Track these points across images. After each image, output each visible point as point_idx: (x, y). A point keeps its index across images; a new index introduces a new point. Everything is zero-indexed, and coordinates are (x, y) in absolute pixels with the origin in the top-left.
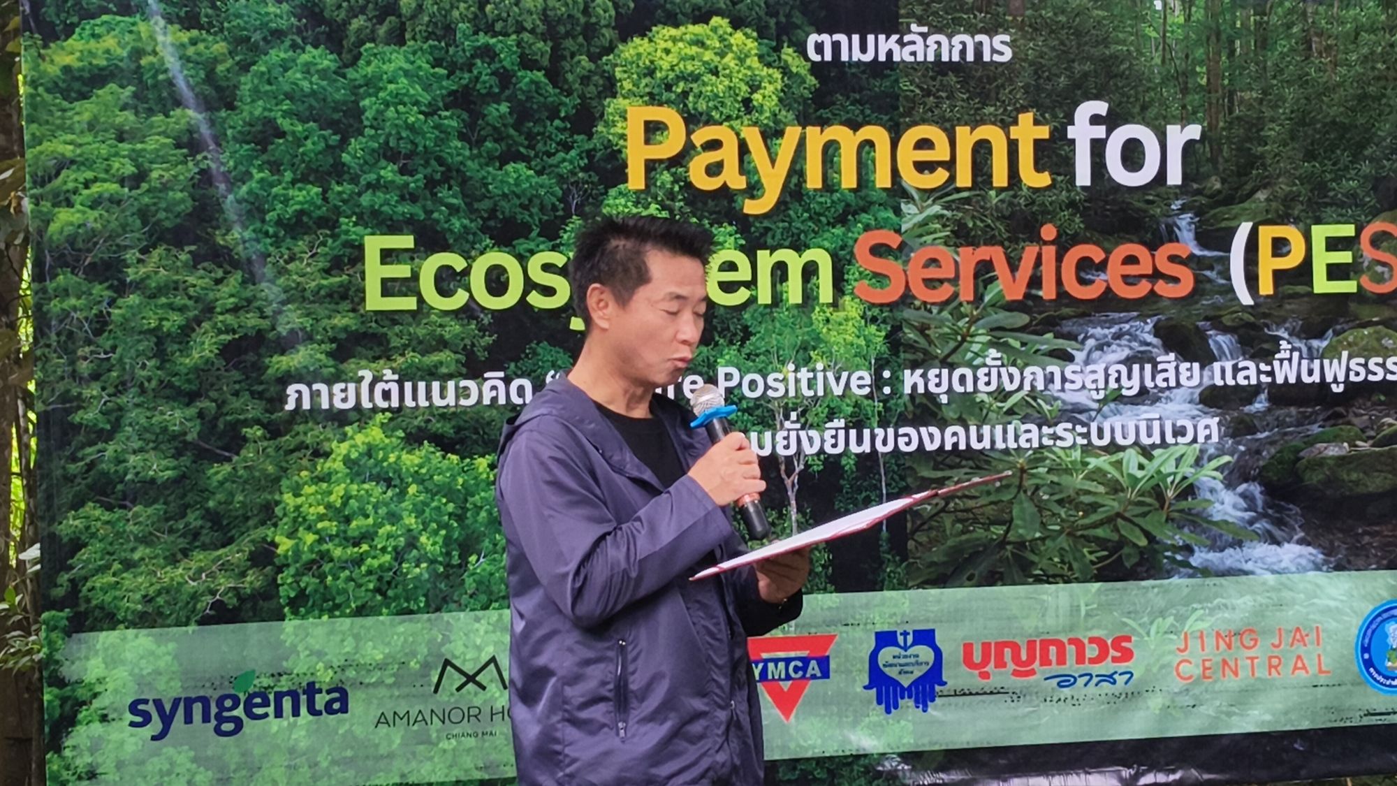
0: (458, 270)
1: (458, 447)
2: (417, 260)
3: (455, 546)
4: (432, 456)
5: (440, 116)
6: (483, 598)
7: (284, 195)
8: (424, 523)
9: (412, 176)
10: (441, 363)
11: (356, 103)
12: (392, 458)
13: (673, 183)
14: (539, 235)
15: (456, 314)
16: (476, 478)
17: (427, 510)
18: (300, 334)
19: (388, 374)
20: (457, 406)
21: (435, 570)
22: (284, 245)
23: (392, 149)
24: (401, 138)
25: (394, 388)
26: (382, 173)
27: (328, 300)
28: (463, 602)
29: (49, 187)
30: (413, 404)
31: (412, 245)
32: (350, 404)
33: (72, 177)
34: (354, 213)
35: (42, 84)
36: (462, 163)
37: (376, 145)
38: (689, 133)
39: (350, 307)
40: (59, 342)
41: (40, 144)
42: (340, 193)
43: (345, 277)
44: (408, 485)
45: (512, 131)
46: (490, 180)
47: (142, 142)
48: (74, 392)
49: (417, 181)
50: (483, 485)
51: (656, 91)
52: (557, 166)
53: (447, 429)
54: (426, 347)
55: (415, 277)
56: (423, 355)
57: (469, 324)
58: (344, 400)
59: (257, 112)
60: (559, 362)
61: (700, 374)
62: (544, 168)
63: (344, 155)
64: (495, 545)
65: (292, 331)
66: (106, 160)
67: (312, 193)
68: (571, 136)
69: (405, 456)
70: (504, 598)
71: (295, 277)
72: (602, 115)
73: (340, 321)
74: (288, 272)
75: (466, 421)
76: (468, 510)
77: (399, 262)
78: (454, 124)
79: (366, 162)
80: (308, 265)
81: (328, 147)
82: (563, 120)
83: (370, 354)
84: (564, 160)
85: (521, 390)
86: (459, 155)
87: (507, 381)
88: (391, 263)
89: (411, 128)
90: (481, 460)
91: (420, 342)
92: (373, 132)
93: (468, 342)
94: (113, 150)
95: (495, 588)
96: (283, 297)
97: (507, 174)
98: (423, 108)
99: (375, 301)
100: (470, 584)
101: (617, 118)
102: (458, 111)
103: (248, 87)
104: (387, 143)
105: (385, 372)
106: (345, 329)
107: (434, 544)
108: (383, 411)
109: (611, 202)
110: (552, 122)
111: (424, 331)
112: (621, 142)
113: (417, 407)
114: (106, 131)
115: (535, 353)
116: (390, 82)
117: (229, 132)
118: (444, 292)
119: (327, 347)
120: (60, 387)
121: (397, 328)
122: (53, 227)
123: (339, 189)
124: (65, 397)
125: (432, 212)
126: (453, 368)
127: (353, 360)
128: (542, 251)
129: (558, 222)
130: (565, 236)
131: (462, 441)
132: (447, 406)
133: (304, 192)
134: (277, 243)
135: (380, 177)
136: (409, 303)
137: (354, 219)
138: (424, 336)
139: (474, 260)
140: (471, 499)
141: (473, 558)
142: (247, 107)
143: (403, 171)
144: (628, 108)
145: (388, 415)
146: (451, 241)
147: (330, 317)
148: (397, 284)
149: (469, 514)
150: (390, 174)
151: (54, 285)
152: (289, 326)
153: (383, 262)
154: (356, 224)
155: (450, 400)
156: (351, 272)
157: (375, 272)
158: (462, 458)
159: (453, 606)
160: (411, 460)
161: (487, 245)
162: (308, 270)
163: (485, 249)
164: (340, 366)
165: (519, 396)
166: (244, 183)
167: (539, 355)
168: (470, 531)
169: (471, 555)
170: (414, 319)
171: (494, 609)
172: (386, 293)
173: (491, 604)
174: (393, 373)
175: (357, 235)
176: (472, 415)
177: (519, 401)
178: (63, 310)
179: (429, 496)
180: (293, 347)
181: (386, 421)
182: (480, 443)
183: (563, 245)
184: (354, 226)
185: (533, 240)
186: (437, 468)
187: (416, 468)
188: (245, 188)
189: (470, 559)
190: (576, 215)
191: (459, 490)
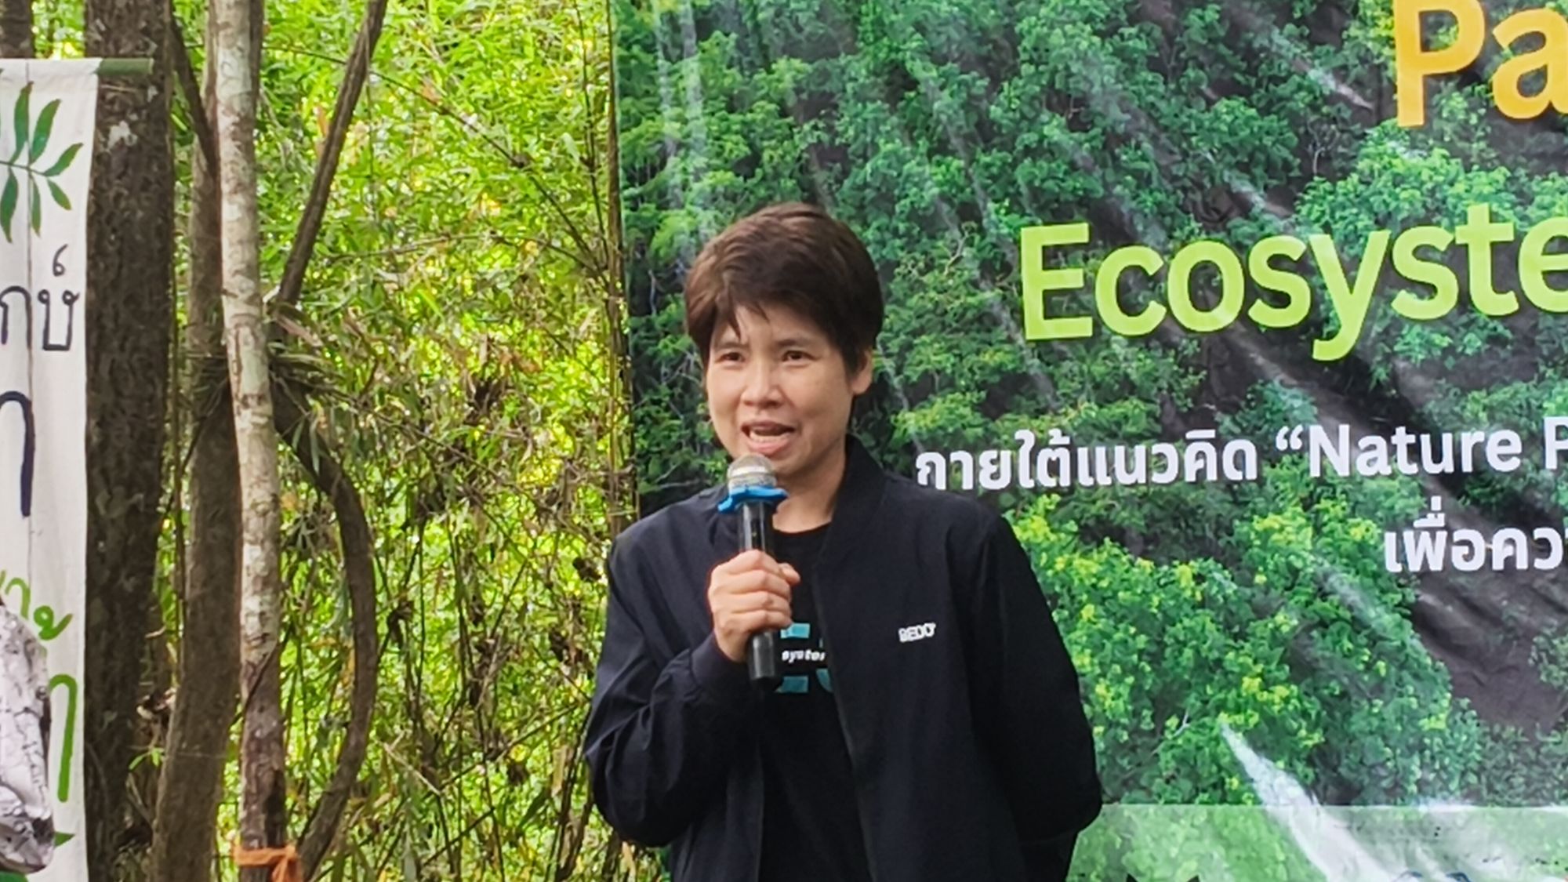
0: (1151, 272)
1: (1151, 547)
2: (1092, 261)
3: (1147, 702)
4: (1114, 561)
5: (1122, 36)
6: (1186, 785)
7: (920, 174)
8: (1101, 664)
9: (1086, 131)
10: (1126, 418)
11: (1011, 27)
12: (1060, 564)
13: (1468, 111)
15: (1147, 340)
16: (1176, 597)
17: (1109, 645)
18: (937, 378)
19: (1056, 436)
20: (1148, 483)
21: (1115, 738)
22: (919, 248)
23: (1058, 92)
24: (1070, 75)
25: (1064, 456)
26: (1046, 130)
27: (976, 326)
28: (1154, 789)
29: (651, 184)
30: (1089, 482)
31: (1085, 239)
32: (1004, 482)
33: (680, 166)
34: (1007, 195)
35: (637, 42)
36: (1153, 104)
37: (1037, 89)
38: (1490, 23)
39: (1004, 336)
40: (672, 396)
41: (636, 124)
42: (988, 166)
43: (998, 291)
44: (1082, 605)
45: (1223, 49)
46: (1193, 129)
47: (751, 111)
48: (695, 463)
49: (1094, 138)
50: (1187, 608)
52: (1289, 99)
53: (1135, 519)
54: (1105, 395)
55: (1090, 286)
56: (1102, 406)
57: (1164, 354)
58: (995, 476)
59: (882, 55)
60: (1296, 414)
61: (1516, 428)
62: (1270, 103)
63: (993, 108)
64: (1206, 702)
65: (926, 372)
66: (718, 139)
67: (952, 169)
68: (1310, 49)
69: (1078, 561)
70: (1215, 785)
71: (932, 294)
72: (1356, 9)
73: (991, 358)
74: (924, 287)
75: (1161, 508)
76: (1166, 646)
77: (1068, 264)
78: (1141, 45)
80: (951, 275)
81: (970, 96)
82: (1298, 23)
83: (1033, 406)
84: (1300, 88)
85: (1239, 460)
86: (1149, 93)
87: (1219, 444)
88: (1057, 267)
89: (1083, 58)
90: (1183, 568)
91: (1097, 386)
92: (1032, 69)
93: (1163, 384)
94: (724, 124)
95: (1204, 771)
96: (915, 324)
97: (1217, 118)
98: (1100, 26)
99: (1037, 327)
100: (1167, 761)
101: (1379, 12)
102: (1148, 26)
103: (871, 17)
104: (1051, 83)
105: (1051, 432)
106: (999, 369)
107: (1118, 696)
108: (1049, 491)
109: (1370, 149)
110: (1282, 28)
111: (1102, 369)
112: (1386, 51)
113: (1095, 486)
114: (715, 98)
115: (1261, 399)
117: (850, 86)
118: (1129, 307)
119: (973, 397)
120: (677, 458)
121: (1066, 366)
122: (659, 239)
123: (987, 159)
124: (683, 472)
125: (1113, 185)
126: (1144, 423)
127: (1008, 416)
128: (1269, 235)
129: (1293, 188)
130: (1304, 210)
131: (1157, 539)
132: (1135, 485)
133: (943, 168)
134: (911, 244)
135: (1042, 138)
136: (1081, 327)
137: (1007, 203)
138: (1103, 375)
139: (1173, 257)
140: (1170, 630)
141: (1172, 722)
142: (871, 49)
143: (1073, 126)
145: (1056, 497)
146: (1141, 229)
147: (978, 352)
148: (1066, 299)
149: (1168, 651)
150: (1057, 132)
151: (662, 318)
152: (921, 368)
153: (1046, 266)
154: (1009, 212)
155: (1140, 475)
156: (1004, 283)
157: (1035, 280)
158: (1158, 565)
159: (1139, 794)
160: (1087, 568)
161: (1192, 232)
162: (951, 282)
163: (1188, 237)
164: (991, 426)
165: (1237, 468)
166: (866, 159)
167: (1266, 402)
168: (1168, 679)
169: (1169, 718)
170: (1088, 351)
171: (1202, 803)
172: (1050, 312)
173: (1197, 795)
174: (1064, 435)
175: (1010, 227)
176: (1169, 497)
177: (1237, 476)
178: (676, 351)
179: (1112, 622)
180: (926, 398)
181: (1052, 507)
182: (1182, 541)
183: (1299, 224)
184: (1006, 214)
185: (1256, 219)
186: (1123, 580)
187: (1094, 580)
188: (868, 167)
189: (1168, 723)
190: (1319, 175)
191: (1154, 615)
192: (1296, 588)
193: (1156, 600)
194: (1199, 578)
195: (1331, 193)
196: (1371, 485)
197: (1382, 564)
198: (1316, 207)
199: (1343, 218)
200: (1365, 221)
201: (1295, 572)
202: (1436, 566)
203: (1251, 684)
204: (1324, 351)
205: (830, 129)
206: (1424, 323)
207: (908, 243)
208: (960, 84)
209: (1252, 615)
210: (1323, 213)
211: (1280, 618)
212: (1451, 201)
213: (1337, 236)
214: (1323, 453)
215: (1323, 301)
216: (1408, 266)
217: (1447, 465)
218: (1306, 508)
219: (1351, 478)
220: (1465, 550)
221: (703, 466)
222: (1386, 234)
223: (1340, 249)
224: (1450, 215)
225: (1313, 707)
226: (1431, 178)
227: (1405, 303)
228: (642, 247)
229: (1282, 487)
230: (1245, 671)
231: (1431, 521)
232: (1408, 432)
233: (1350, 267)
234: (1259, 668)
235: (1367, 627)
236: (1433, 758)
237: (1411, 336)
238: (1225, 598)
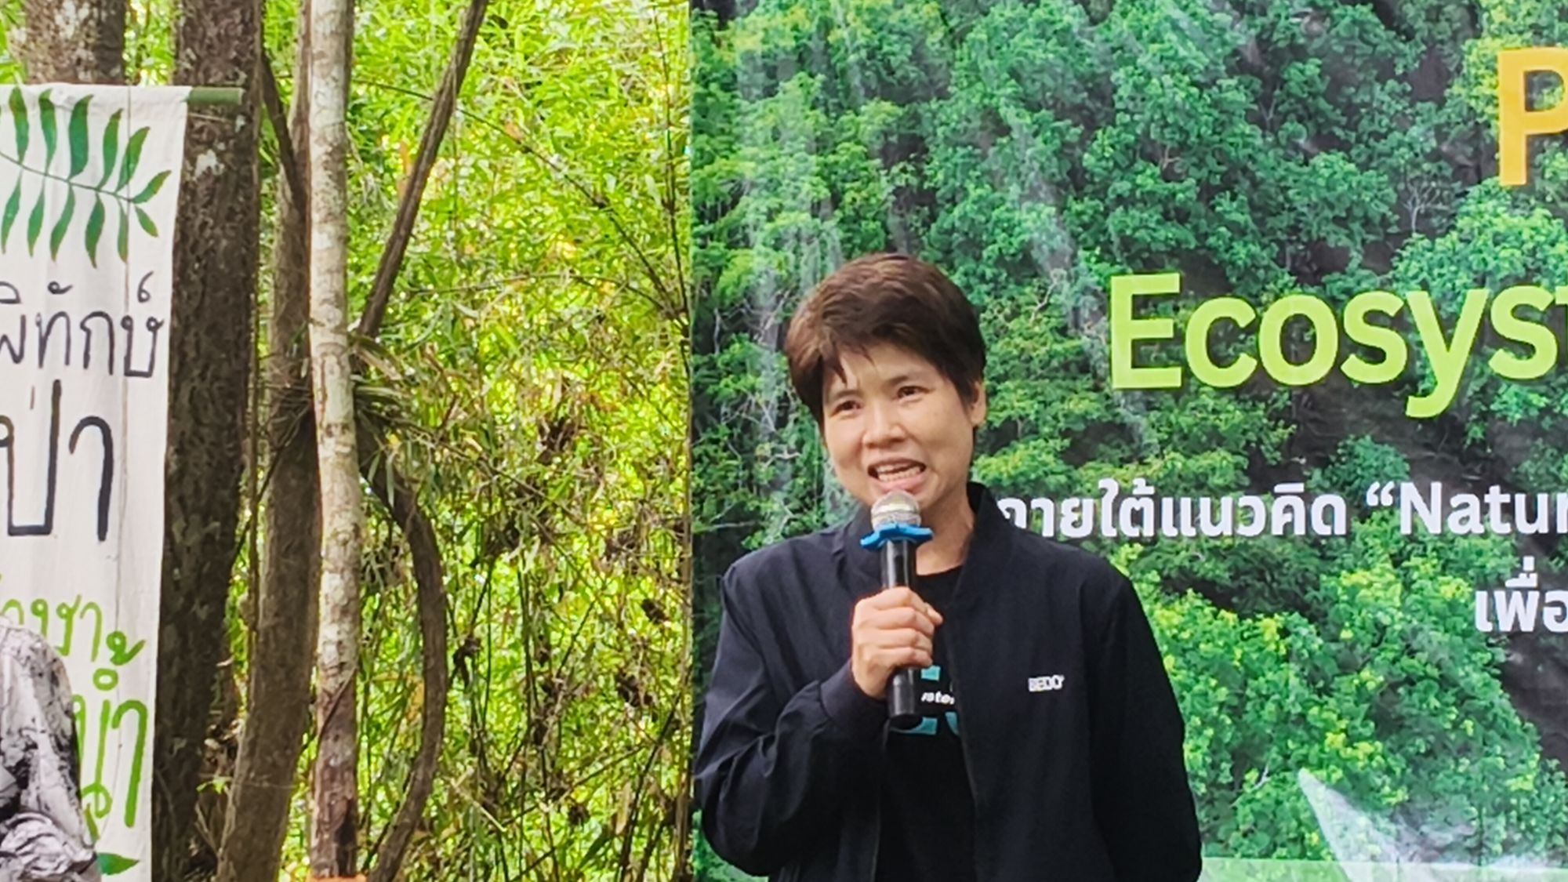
0: (1242, 324)
1: (1235, 600)
2: (1182, 312)
3: (1226, 755)
4: (1199, 613)
5: (1220, 87)
6: (1264, 839)
7: (1009, 220)
9: (1181, 182)
10: (1213, 469)
11: (1107, 75)
14: (1361, 266)
15: (1236, 392)
16: (1259, 650)
17: (1189, 697)
18: (1020, 425)
19: (1141, 486)
20: (1234, 536)
22: (1006, 294)
23: (1153, 142)
24: (1166, 125)
25: (1148, 506)
26: (1139, 180)
27: (1061, 374)
28: (1231, 842)
29: (721, 223)
30: (1174, 533)
31: (1176, 290)
32: (1085, 530)
33: (752, 206)
34: (1097, 243)
35: (715, 80)
36: (1250, 157)
37: (1132, 138)
39: (1090, 384)
40: (731, 436)
41: (711, 162)
42: (1079, 214)
43: (1084, 338)
45: (1323, 104)
46: (1290, 182)
47: (834, 152)
48: (751, 506)
49: (1188, 189)
50: (1270, 662)
51: (1544, 21)
52: (1390, 155)
53: (1219, 571)
54: (1191, 445)
55: (1179, 337)
56: (1188, 457)
57: (1255, 407)
58: (1077, 524)
59: (975, 101)
60: (1388, 469)
62: (1370, 158)
63: (1086, 156)
64: (1287, 757)
65: (1009, 419)
66: (794, 180)
67: (1043, 216)
68: (1412, 105)
69: (1159, 612)
70: (1294, 840)
71: (1018, 340)
72: (1459, 69)
73: (1077, 405)
74: (1008, 332)
75: (1245, 560)
76: (1248, 699)
77: (1158, 315)
78: (1241, 97)
79: (1116, 165)
80: (1038, 321)
81: (1064, 144)
82: (1400, 80)
83: (1117, 454)
84: (1400, 144)
85: (1328, 513)
86: (1246, 145)
87: (1308, 497)
88: (1147, 317)
89: (1180, 108)
90: (1267, 621)
91: (1185, 437)
92: (1127, 118)
93: (1252, 436)
94: (802, 166)
95: (1283, 826)
96: (1001, 369)
97: (1315, 172)
98: (1198, 77)
99: (1124, 376)
100: (1244, 812)
101: (1482, 71)
102: (1247, 78)
103: (966, 62)
104: (1147, 133)
105: (1135, 482)
106: (1083, 417)
108: (1132, 541)
109: (1471, 207)
110: (1384, 83)
111: (1190, 420)
112: (1490, 110)
114: (794, 139)
115: (1352, 455)
116: (1153, 41)
117: (940, 131)
118: (1219, 360)
119: (1057, 444)
120: (733, 499)
121: (1154, 415)
122: (727, 278)
123: (1079, 207)
124: (738, 514)
125: (1206, 235)
126: (1231, 476)
127: (1091, 464)
128: (1367, 290)
129: (1391, 244)
130: (1401, 267)
131: (1241, 591)
132: (1220, 537)
133: (1034, 214)
134: (998, 289)
135: (1135, 187)
136: (1172, 377)
137: (1097, 251)
138: (1190, 427)
139: (1266, 310)
140: (1253, 683)
141: (1252, 776)
142: (964, 94)
143: (1167, 176)
144: (1500, 54)
145: (1138, 547)
146: (1233, 280)
147: (1063, 400)
148: (1156, 347)
149: (1249, 706)
150: (1150, 181)
151: (727, 357)
152: (1004, 415)
153: (1136, 316)
154: (1100, 260)
155: (1225, 527)
156: (1093, 332)
157: (1124, 329)
158: (1242, 618)
159: (1219, 848)
160: (1168, 619)
161: (1286, 285)
162: (1037, 329)
163: (1282, 290)
164: (1076, 474)
165: (1326, 523)
166: (955, 205)
167: (1357, 457)
168: (1250, 733)
169: (1248, 772)
170: (1177, 401)
171: (1279, 858)
172: (1139, 361)
173: (1275, 849)
174: (1148, 484)
175: (1100, 275)
176: (1255, 550)
177: (1325, 530)
178: (738, 391)
179: (1192, 674)
180: (1007, 445)
181: (1134, 557)
182: (1267, 594)
183: (1397, 280)
184: (1097, 262)
185: (1353, 275)
186: (1205, 633)
187: (1175, 631)
188: (957, 212)
189: (1247, 777)
190: (1418, 231)
191: (1236, 668)
192: (1383, 645)
193: (1238, 653)
194: (1284, 632)
195: (1430, 250)
196: (1465, 543)
197: (1472, 623)
198: (1414, 263)
199: (1441, 275)
200: (1463, 278)
201: (1381, 629)
202: (1527, 626)
203: (1335, 740)
204: (1418, 408)
205: (919, 173)
206: (1523, 382)
207: (995, 289)
208: (1053, 130)
209: (1337, 671)
210: (1421, 269)
211: (1366, 674)
212: (1552, 261)
213: (1436, 293)
214: (1414, 510)
215: (1419, 358)
216: (1506, 325)
217: (1542, 526)
218: (1396, 564)
219: (1442, 536)
220: (1558, 611)
221: (758, 508)
222: (1485, 292)
223: (1437, 308)
224: (1550, 275)
225: (1398, 764)
226: (1532, 237)
227: (1502, 362)
228: (708, 285)
229: (1371, 543)
230: (1328, 726)
231: (1523, 581)
232: (1502, 492)
233: (1447, 325)
234: (1343, 724)
235: (1455, 685)
236: (1519, 819)
237: (1508, 396)
238: (1311, 653)
